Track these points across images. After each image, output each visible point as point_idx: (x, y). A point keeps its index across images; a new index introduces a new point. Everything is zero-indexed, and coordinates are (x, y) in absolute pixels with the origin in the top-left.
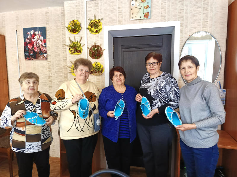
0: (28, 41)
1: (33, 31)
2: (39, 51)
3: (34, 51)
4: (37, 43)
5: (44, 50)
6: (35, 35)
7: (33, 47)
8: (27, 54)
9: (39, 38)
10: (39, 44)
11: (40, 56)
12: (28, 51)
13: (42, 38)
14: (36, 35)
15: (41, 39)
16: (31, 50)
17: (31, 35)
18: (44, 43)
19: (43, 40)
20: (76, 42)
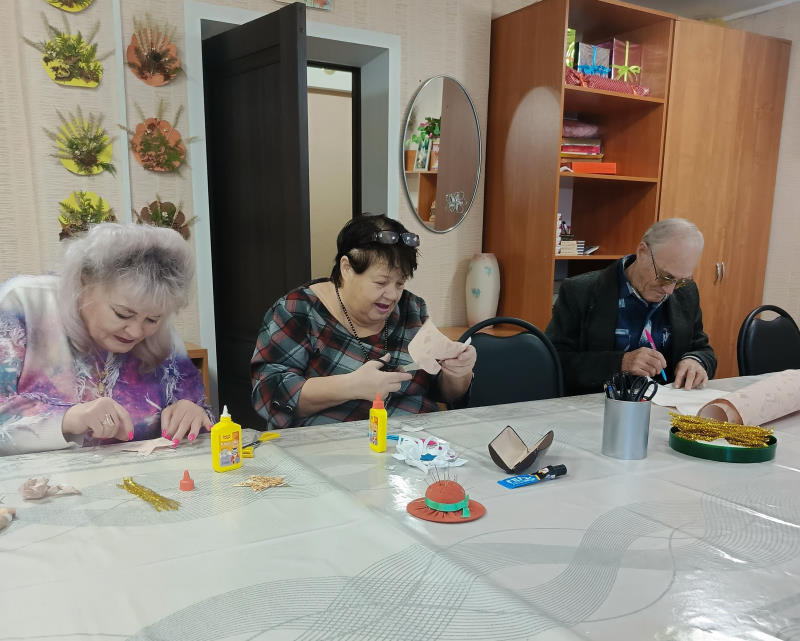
20: (74, 36)
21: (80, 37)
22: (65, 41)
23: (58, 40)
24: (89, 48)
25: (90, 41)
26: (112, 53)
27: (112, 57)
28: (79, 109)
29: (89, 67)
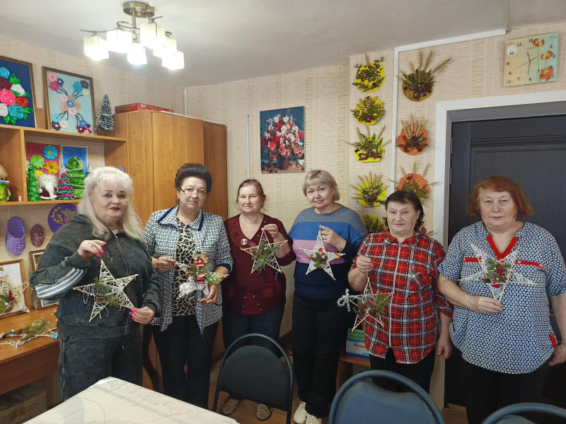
0: (267, 135)
1: (279, 116)
2: (289, 154)
3: (279, 155)
4: (286, 139)
5: (300, 153)
6: (282, 123)
7: (278, 146)
8: (266, 162)
9: (291, 129)
10: (289, 141)
11: (290, 165)
12: (268, 155)
13: (296, 128)
14: (284, 123)
15: (294, 131)
16: (273, 154)
17: (275, 125)
18: (300, 138)
19: (298, 132)
20: (372, 135)
21: (374, 136)
22: (367, 140)
23: (364, 140)
24: (379, 141)
25: (379, 137)
26: (390, 141)
27: (390, 144)
28: (371, 172)
29: (377, 151)
